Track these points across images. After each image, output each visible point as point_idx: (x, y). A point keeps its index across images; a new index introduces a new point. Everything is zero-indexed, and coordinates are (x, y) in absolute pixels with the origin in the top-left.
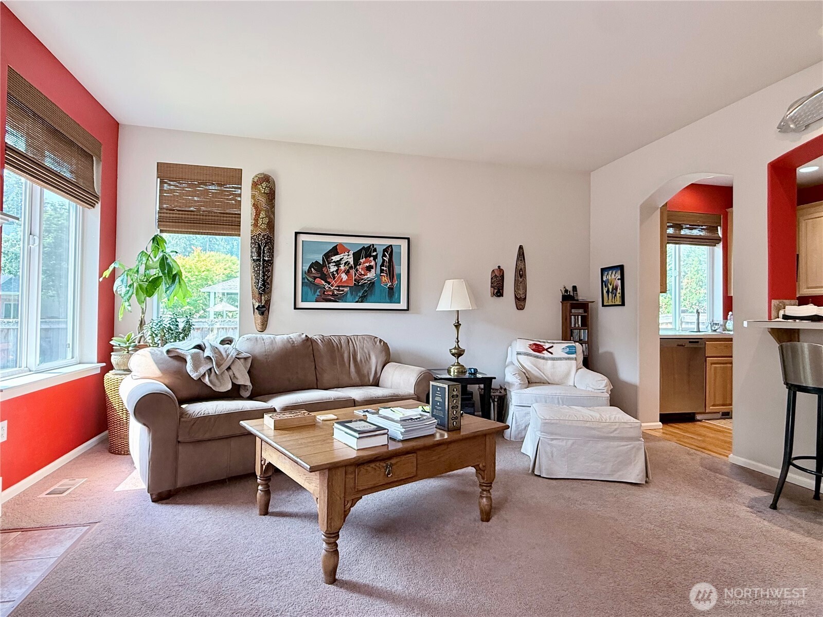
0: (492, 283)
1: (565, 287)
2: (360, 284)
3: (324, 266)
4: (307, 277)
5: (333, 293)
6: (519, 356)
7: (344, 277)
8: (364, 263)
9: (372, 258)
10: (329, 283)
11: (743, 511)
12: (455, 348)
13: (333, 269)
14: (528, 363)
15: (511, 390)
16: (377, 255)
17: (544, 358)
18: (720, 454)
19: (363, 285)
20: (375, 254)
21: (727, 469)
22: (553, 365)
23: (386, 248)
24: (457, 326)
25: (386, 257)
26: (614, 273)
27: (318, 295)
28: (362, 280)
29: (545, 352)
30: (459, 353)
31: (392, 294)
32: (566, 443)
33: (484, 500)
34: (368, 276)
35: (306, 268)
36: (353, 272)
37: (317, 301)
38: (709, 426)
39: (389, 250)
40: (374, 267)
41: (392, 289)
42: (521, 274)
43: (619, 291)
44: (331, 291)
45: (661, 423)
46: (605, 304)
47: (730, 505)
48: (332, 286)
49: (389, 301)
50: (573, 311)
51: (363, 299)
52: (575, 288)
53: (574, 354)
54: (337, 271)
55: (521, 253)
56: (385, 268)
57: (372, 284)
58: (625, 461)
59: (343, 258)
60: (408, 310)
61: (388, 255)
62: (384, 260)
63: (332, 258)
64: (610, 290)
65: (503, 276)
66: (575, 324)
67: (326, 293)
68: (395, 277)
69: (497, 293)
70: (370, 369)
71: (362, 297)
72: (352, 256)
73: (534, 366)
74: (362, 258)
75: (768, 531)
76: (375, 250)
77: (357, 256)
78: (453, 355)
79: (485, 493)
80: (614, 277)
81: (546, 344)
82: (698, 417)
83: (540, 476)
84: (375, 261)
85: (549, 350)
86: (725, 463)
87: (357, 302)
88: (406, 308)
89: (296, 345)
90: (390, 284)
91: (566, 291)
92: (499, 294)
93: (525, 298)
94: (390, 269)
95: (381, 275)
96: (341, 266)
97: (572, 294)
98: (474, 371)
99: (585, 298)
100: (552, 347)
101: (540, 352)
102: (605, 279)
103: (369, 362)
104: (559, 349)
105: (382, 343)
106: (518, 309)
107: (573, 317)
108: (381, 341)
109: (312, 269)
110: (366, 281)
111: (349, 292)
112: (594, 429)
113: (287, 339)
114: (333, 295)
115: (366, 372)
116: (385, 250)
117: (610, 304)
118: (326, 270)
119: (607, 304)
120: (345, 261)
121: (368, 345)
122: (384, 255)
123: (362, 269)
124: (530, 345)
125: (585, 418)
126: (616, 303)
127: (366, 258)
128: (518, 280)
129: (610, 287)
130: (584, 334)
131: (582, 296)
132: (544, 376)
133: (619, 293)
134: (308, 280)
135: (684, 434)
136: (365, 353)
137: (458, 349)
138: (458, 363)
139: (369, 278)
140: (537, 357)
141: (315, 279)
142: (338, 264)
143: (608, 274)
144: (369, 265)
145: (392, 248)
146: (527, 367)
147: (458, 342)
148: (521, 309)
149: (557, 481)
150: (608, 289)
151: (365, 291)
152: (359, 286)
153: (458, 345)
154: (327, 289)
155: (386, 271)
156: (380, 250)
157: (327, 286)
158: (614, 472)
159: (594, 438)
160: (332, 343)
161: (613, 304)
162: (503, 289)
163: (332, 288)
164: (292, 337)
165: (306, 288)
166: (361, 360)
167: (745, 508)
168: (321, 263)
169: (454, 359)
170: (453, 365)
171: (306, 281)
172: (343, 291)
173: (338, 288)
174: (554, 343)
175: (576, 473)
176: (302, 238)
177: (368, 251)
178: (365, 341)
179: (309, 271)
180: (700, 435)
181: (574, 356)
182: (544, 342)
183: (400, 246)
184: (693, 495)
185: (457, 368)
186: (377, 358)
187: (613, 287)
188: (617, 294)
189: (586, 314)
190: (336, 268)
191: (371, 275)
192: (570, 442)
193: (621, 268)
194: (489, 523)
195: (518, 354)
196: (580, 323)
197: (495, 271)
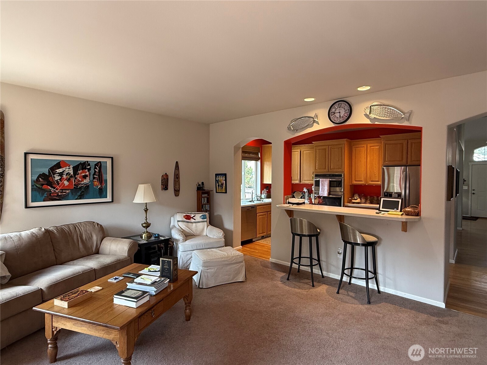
0: (162, 183)
1: (198, 183)
2: (78, 187)
3: (50, 176)
4: (36, 184)
5: (58, 195)
6: (179, 223)
7: (66, 183)
8: (81, 173)
9: (87, 170)
10: (54, 188)
11: (280, 284)
12: (145, 223)
13: (57, 178)
14: (183, 226)
15: (178, 243)
16: (90, 168)
17: (191, 222)
18: (266, 258)
19: (81, 188)
20: (89, 167)
21: (270, 265)
22: (196, 225)
23: (97, 163)
24: (146, 210)
25: (97, 169)
26: (222, 177)
27: (45, 197)
28: (80, 184)
29: (192, 219)
30: (147, 225)
31: (101, 193)
32: (214, 270)
33: (188, 310)
34: (84, 182)
35: (35, 178)
36: (73, 180)
37: (44, 201)
38: (258, 244)
39: (99, 164)
40: (89, 176)
41: (101, 189)
42: (177, 177)
43: (224, 186)
44: (56, 193)
45: (241, 246)
46: (217, 191)
47: (275, 282)
48: (57, 189)
49: (99, 197)
50: (203, 195)
51: (81, 197)
52: (203, 183)
53: (205, 219)
54: (60, 179)
55: (177, 166)
56: (96, 176)
57: (87, 187)
58: (238, 273)
59: (65, 171)
60: (112, 201)
61: (98, 168)
62: (95, 171)
63: (56, 170)
64: (220, 185)
65: (168, 179)
66: (204, 202)
67: (51, 195)
68: (103, 182)
69: (165, 188)
70: (93, 243)
71: (80, 196)
72: (72, 169)
73: (187, 227)
74: (80, 170)
75: (289, 291)
76: (89, 165)
77: (76, 169)
78: (144, 227)
79: (188, 307)
80: (222, 179)
81: (192, 215)
82: (254, 240)
83: (202, 288)
84: (89, 172)
85: (194, 218)
86: (268, 262)
87: (76, 199)
88: (111, 201)
89: (39, 237)
90: (100, 186)
91: (199, 185)
92: (166, 189)
93: (179, 190)
94: (100, 177)
95: (93, 181)
96: (64, 176)
97: (201, 186)
98: (158, 235)
99: (208, 189)
100: (195, 216)
101: (189, 219)
102: (217, 179)
103: (91, 239)
104: (198, 217)
105: (99, 226)
106: (176, 196)
107: (203, 199)
108: (98, 224)
109: (40, 179)
110: (83, 185)
111: (70, 193)
112: (226, 261)
113: (31, 234)
114: (58, 196)
115: (89, 246)
116: (96, 165)
117: (220, 192)
118: (52, 179)
119: (218, 192)
120: (66, 173)
121: (89, 228)
122: (95, 168)
123: (80, 177)
124: (184, 216)
125: (222, 256)
126: (223, 192)
127: (82, 170)
128: (176, 180)
129: (220, 184)
130: (207, 207)
131: (206, 188)
132: (192, 232)
133: (224, 187)
134: (36, 186)
135: (251, 250)
136: (89, 234)
137: (147, 224)
138: (147, 231)
139: (85, 183)
140: (188, 222)
141: (42, 186)
142: (61, 174)
143: (219, 177)
144: (85, 175)
145: (101, 163)
146: (183, 229)
147: (146, 220)
148: (177, 196)
149: (210, 288)
150: (219, 184)
151: (82, 191)
152: (78, 188)
153: (147, 221)
154: (53, 192)
155: (97, 178)
156: (92, 165)
157: (52, 190)
158: (234, 278)
159: (226, 265)
160: (64, 231)
161: (221, 192)
162: (168, 186)
163: (57, 191)
164: (34, 232)
165: (35, 193)
166: (86, 239)
167: (280, 282)
168: (48, 175)
169: (144, 229)
170: (144, 233)
171: (35, 187)
172: (65, 192)
173: (61, 191)
174: (195, 214)
175: (218, 283)
176: (31, 157)
177: (83, 166)
178: (87, 226)
179: (38, 180)
180: (256, 249)
181: (205, 220)
182: (191, 214)
183: (107, 162)
184: (262, 281)
185: (147, 235)
186: (97, 236)
187: (221, 183)
188: (223, 187)
189: (209, 197)
190: (59, 178)
191: (86, 181)
192: (216, 269)
193: (225, 175)
194: (191, 321)
195: (178, 221)
196: (206, 202)
197: (164, 176)
